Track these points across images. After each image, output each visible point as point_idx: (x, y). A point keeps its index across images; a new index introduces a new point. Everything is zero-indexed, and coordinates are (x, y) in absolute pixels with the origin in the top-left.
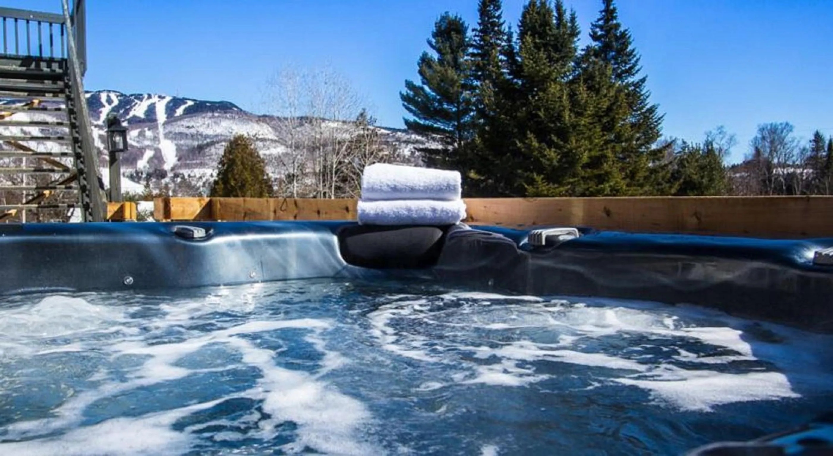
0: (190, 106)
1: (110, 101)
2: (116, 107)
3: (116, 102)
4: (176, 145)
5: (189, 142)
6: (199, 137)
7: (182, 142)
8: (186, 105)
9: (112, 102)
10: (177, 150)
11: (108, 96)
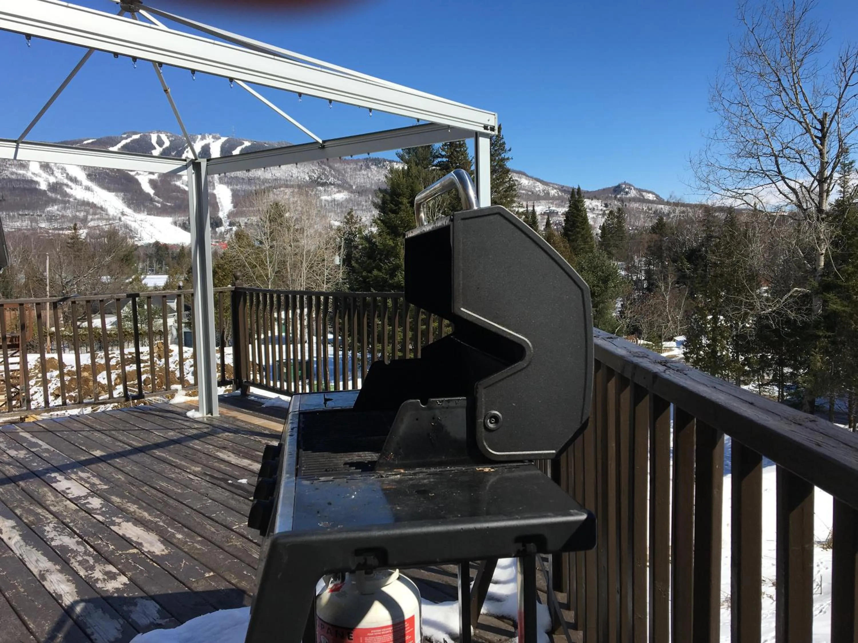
0: (246, 147)
1: (160, 143)
2: (167, 148)
3: (167, 144)
4: (232, 190)
5: (246, 187)
6: (258, 182)
7: (238, 187)
8: (243, 146)
9: (163, 143)
10: (233, 196)
11: (159, 137)
